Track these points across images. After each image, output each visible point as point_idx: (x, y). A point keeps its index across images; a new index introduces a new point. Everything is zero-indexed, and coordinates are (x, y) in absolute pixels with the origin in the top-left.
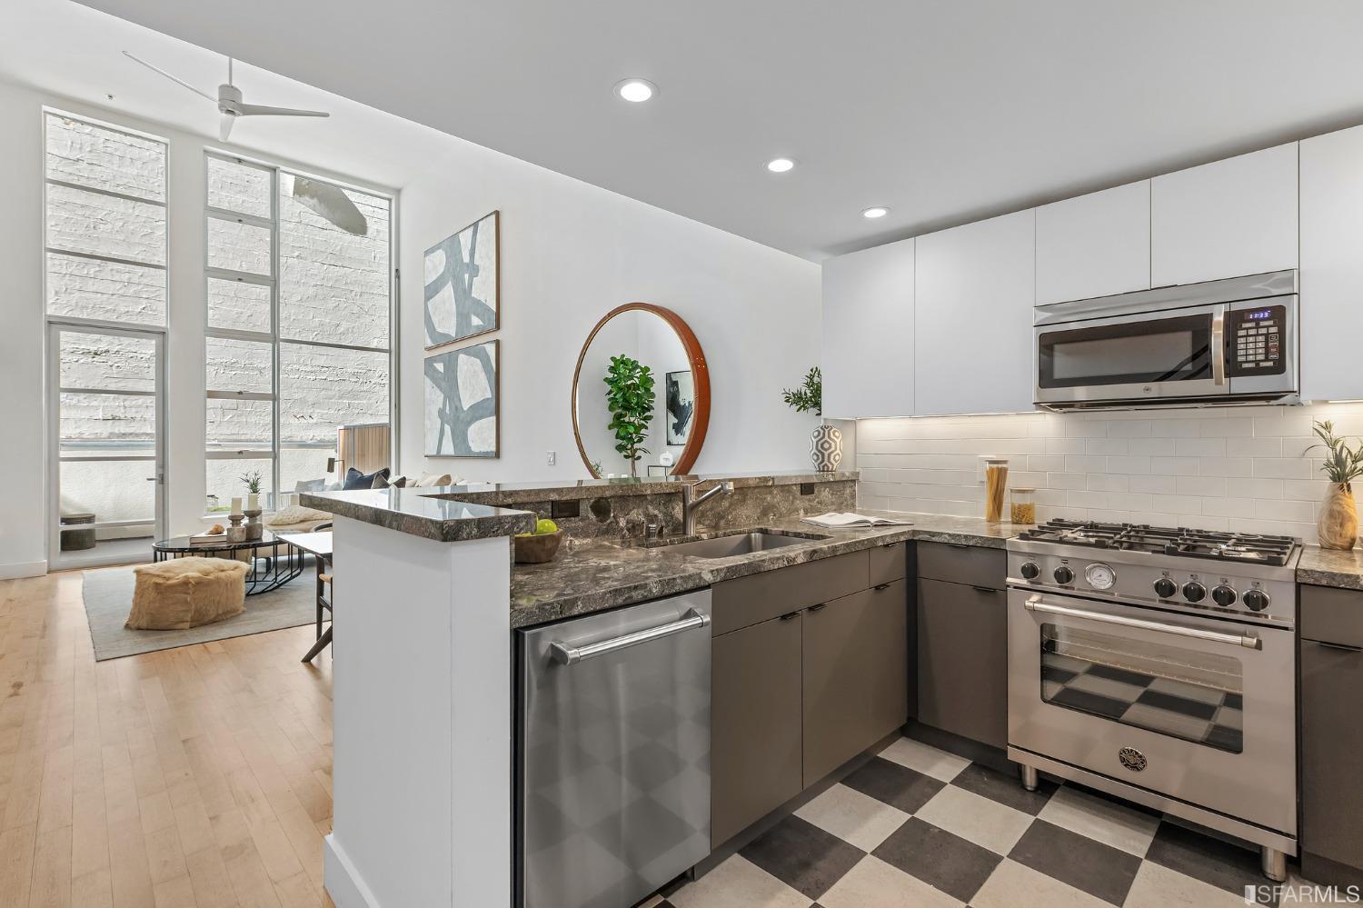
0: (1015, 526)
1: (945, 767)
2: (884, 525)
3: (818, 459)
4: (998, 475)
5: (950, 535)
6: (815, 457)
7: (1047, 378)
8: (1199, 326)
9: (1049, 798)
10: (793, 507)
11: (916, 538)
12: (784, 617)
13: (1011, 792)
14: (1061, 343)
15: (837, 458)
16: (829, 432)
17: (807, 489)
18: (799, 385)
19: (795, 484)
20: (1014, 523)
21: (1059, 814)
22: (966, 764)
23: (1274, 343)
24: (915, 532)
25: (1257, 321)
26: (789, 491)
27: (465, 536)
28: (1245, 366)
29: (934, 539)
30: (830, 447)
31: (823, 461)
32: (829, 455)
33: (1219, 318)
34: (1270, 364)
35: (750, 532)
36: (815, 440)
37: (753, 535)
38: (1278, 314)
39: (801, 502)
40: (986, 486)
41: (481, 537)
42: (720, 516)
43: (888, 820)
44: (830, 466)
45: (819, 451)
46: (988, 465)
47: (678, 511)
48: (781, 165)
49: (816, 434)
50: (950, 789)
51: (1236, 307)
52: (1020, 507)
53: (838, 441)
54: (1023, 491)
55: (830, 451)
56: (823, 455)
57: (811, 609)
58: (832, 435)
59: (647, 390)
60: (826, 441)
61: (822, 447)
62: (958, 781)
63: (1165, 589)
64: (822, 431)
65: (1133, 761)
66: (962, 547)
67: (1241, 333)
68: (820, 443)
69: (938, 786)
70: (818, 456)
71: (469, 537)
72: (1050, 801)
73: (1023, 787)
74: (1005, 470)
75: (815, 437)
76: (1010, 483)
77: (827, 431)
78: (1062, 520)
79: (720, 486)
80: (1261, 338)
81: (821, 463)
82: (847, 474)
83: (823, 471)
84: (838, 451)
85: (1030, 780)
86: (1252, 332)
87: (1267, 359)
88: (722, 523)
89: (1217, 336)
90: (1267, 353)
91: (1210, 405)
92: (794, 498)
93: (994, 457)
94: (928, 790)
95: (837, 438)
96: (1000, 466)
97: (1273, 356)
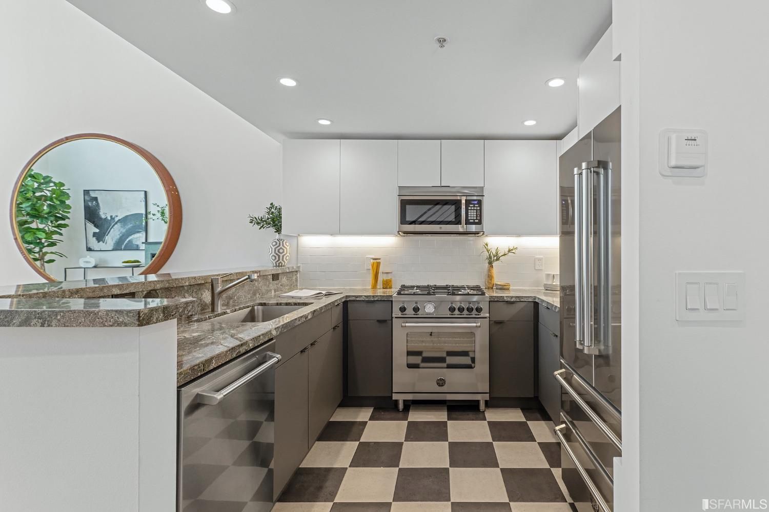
0: (384, 290)
1: (364, 415)
2: (329, 294)
3: (276, 258)
4: (377, 265)
5: (365, 296)
6: (274, 258)
7: (403, 221)
8: (457, 203)
9: (409, 411)
10: (269, 289)
11: (348, 299)
12: (302, 352)
13: (394, 415)
14: (410, 204)
15: (287, 258)
16: (283, 242)
17: (275, 277)
18: (262, 213)
19: (270, 275)
20: (383, 288)
21: (416, 416)
22: (371, 410)
23: (478, 213)
24: (347, 297)
25: (474, 204)
26: (266, 279)
27: (155, 320)
28: (471, 221)
29: (357, 299)
30: (283, 252)
31: (279, 260)
32: (283, 256)
33: (463, 202)
34: (477, 221)
35: (253, 307)
36: (273, 248)
37: (256, 307)
38: (480, 203)
39: (273, 285)
40: (371, 271)
41: (165, 320)
42: (230, 298)
43: (350, 448)
44: (283, 263)
45: (277, 254)
46: (372, 261)
47: (207, 296)
48: (288, 82)
49: (274, 243)
50: (370, 424)
51: (469, 198)
52: (387, 280)
53: (288, 248)
54: (388, 273)
55: (283, 254)
56: (279, 256)
57: (312, 344)
58: (284, 244)
59: (63, 202)
60: (281, 248)
61: (279, 251)
62: (372, 418)
63: (452, 310)
64: (278, 242)
65: (441, 383)
66: (370, 302)
67: (470, 208)
68: (277, 249)
69: (364, 424)
70: (275, 257)
71: (158, 321)
72: (410, 412)
73: (398, 410)
74: (380, 263)
75: (274, 246)
76: (381, 269)
77: (281, 242)
78: (404, 285)
79: (247, 277)
80: (475, 211)
81: (277, 261)
82: (295, 267)
83: (279, 266)
84: (288, 254)
85: (401, 406)
86: (473, 208)
87: (476, 219)
88: (231, 302)
89: (463, 208)
90: (477, 217)
91: (455, 235)
92: (270, 283)
93: (373, 257)
94: (361, 427)
95: (288, 246)
96: (378, 261)
97: (479, 218)
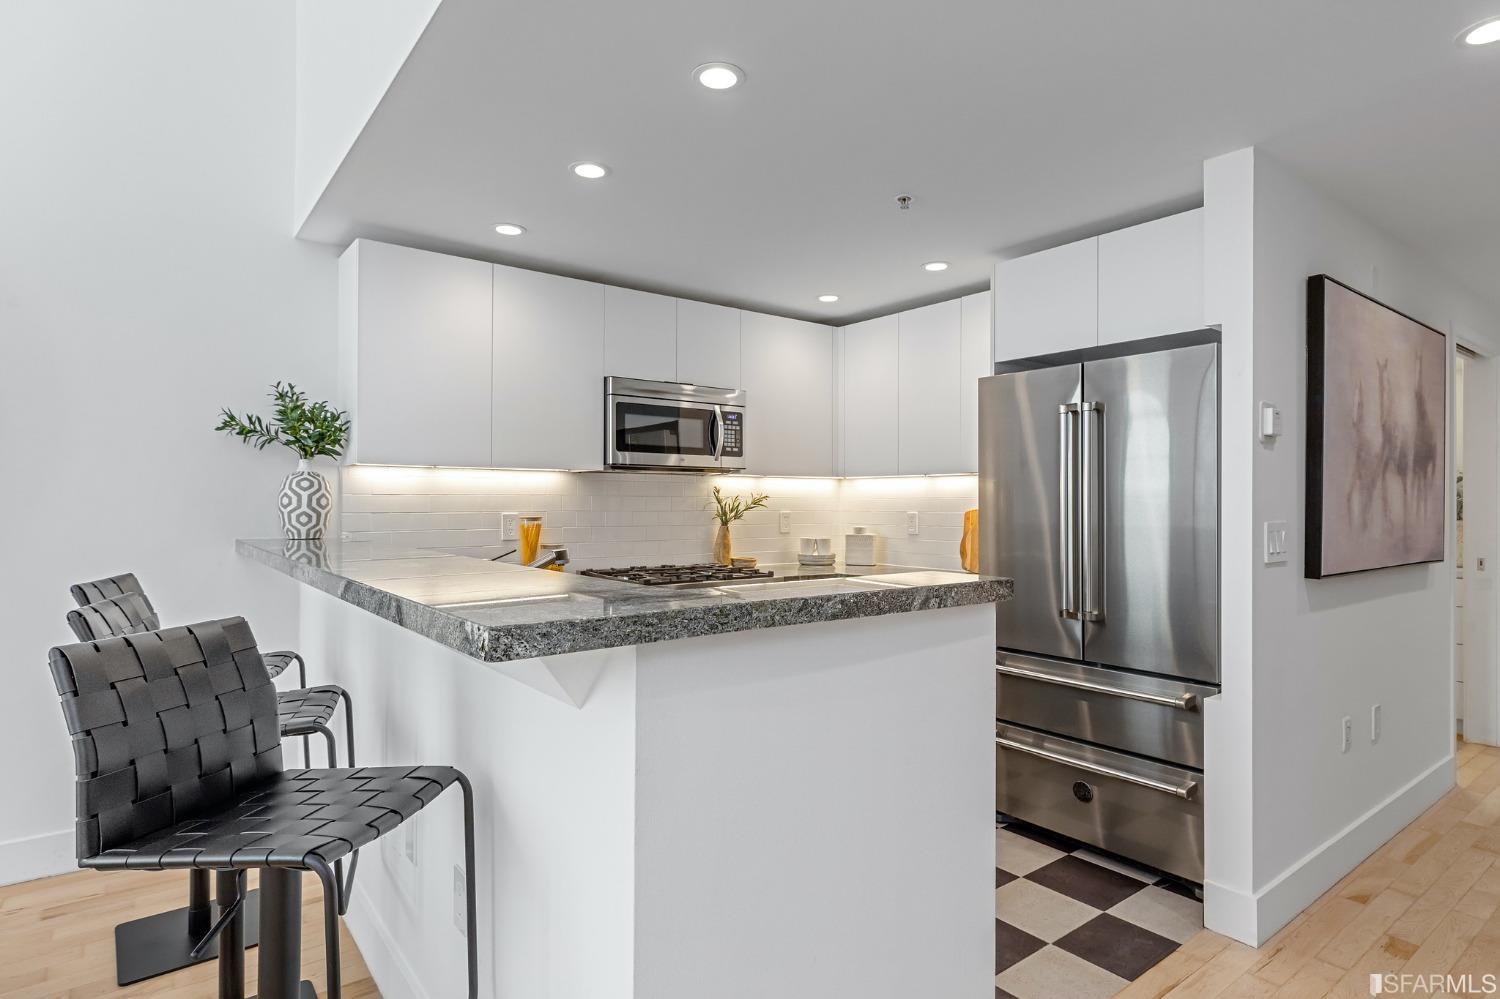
7: (620, 444)
8: (710, 417)
14: (631, 413)
23: (738, 436)
25: (732, 420)
28: (729, 450)
33: (720, 415)
34: (737, 450)
38: (740, 418)
51: (727, 409)
67: (726, 427)
74: (539, 526)
80: (733, 432)
86: (731, 428)
87: (736, 447)
89: (720, 427)
90: (736, 443)
96: (536, 522)
97: (738, 445)
